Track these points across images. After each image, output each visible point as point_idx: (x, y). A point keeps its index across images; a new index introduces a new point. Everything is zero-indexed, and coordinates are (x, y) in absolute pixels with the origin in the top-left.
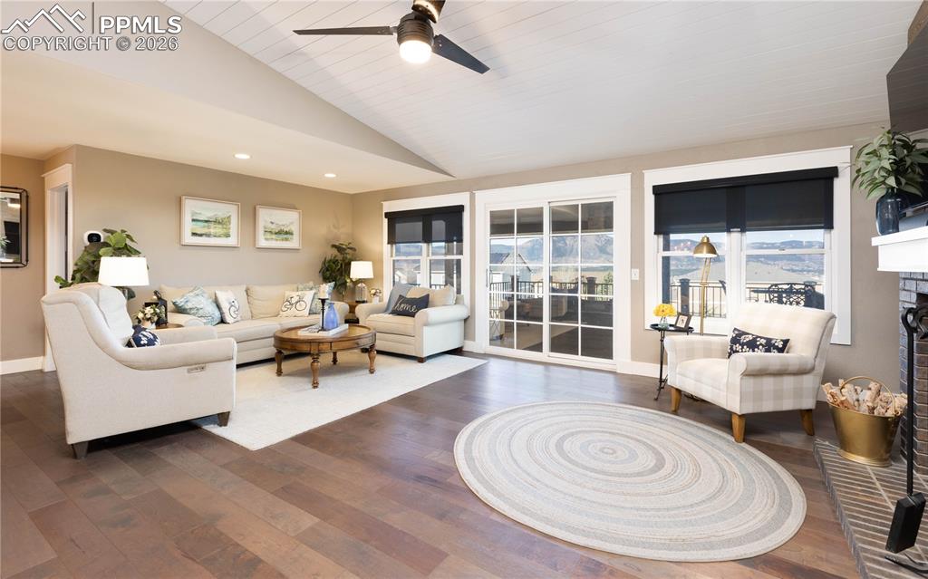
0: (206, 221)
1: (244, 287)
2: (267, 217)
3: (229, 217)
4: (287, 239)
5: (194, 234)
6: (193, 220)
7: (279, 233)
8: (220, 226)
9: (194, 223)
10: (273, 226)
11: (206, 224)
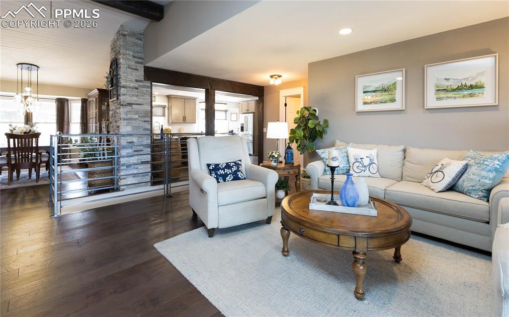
0: (374, 91)
1: (402, 147)
2: (437, 74)
3: (395, 84)
4: (471, 95)
5: (365, 103)
6: (364, 92)
7: (459, 89)
8: (386, 93)
9: (365, 94)
10: (448, 83)
11: (374, 94)
